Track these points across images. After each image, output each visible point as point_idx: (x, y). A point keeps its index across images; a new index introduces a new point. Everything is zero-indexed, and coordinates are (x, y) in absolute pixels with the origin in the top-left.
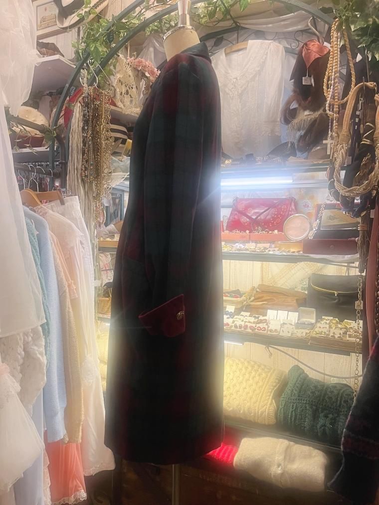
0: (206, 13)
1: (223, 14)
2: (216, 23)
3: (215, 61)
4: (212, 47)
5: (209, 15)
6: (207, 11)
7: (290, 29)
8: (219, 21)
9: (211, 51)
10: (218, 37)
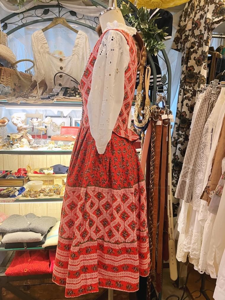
4: (42, 14)
7: (92, 15)
9: (41, 17)
10: (46, 8)
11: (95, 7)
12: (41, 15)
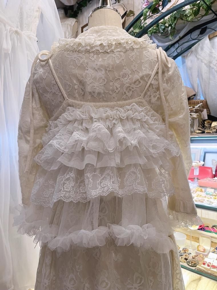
0: (192, 12)
1: (205, 10)
2: (200, 18)
3: (201, 45)
4: (199, 35)
5: (194, 14)
6: (193, 11)
8: (203, 16)
9: (197, 39)
10: (203, 27)
12: (197, 36)
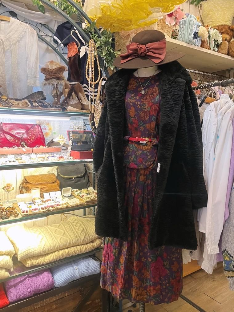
7: (35, 20)
11: (41, 13)
